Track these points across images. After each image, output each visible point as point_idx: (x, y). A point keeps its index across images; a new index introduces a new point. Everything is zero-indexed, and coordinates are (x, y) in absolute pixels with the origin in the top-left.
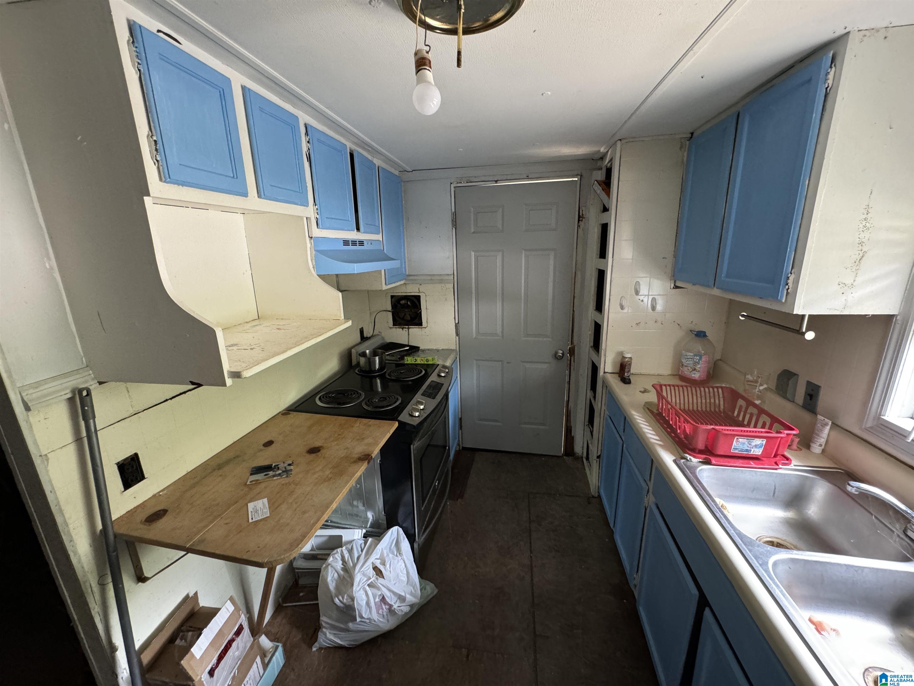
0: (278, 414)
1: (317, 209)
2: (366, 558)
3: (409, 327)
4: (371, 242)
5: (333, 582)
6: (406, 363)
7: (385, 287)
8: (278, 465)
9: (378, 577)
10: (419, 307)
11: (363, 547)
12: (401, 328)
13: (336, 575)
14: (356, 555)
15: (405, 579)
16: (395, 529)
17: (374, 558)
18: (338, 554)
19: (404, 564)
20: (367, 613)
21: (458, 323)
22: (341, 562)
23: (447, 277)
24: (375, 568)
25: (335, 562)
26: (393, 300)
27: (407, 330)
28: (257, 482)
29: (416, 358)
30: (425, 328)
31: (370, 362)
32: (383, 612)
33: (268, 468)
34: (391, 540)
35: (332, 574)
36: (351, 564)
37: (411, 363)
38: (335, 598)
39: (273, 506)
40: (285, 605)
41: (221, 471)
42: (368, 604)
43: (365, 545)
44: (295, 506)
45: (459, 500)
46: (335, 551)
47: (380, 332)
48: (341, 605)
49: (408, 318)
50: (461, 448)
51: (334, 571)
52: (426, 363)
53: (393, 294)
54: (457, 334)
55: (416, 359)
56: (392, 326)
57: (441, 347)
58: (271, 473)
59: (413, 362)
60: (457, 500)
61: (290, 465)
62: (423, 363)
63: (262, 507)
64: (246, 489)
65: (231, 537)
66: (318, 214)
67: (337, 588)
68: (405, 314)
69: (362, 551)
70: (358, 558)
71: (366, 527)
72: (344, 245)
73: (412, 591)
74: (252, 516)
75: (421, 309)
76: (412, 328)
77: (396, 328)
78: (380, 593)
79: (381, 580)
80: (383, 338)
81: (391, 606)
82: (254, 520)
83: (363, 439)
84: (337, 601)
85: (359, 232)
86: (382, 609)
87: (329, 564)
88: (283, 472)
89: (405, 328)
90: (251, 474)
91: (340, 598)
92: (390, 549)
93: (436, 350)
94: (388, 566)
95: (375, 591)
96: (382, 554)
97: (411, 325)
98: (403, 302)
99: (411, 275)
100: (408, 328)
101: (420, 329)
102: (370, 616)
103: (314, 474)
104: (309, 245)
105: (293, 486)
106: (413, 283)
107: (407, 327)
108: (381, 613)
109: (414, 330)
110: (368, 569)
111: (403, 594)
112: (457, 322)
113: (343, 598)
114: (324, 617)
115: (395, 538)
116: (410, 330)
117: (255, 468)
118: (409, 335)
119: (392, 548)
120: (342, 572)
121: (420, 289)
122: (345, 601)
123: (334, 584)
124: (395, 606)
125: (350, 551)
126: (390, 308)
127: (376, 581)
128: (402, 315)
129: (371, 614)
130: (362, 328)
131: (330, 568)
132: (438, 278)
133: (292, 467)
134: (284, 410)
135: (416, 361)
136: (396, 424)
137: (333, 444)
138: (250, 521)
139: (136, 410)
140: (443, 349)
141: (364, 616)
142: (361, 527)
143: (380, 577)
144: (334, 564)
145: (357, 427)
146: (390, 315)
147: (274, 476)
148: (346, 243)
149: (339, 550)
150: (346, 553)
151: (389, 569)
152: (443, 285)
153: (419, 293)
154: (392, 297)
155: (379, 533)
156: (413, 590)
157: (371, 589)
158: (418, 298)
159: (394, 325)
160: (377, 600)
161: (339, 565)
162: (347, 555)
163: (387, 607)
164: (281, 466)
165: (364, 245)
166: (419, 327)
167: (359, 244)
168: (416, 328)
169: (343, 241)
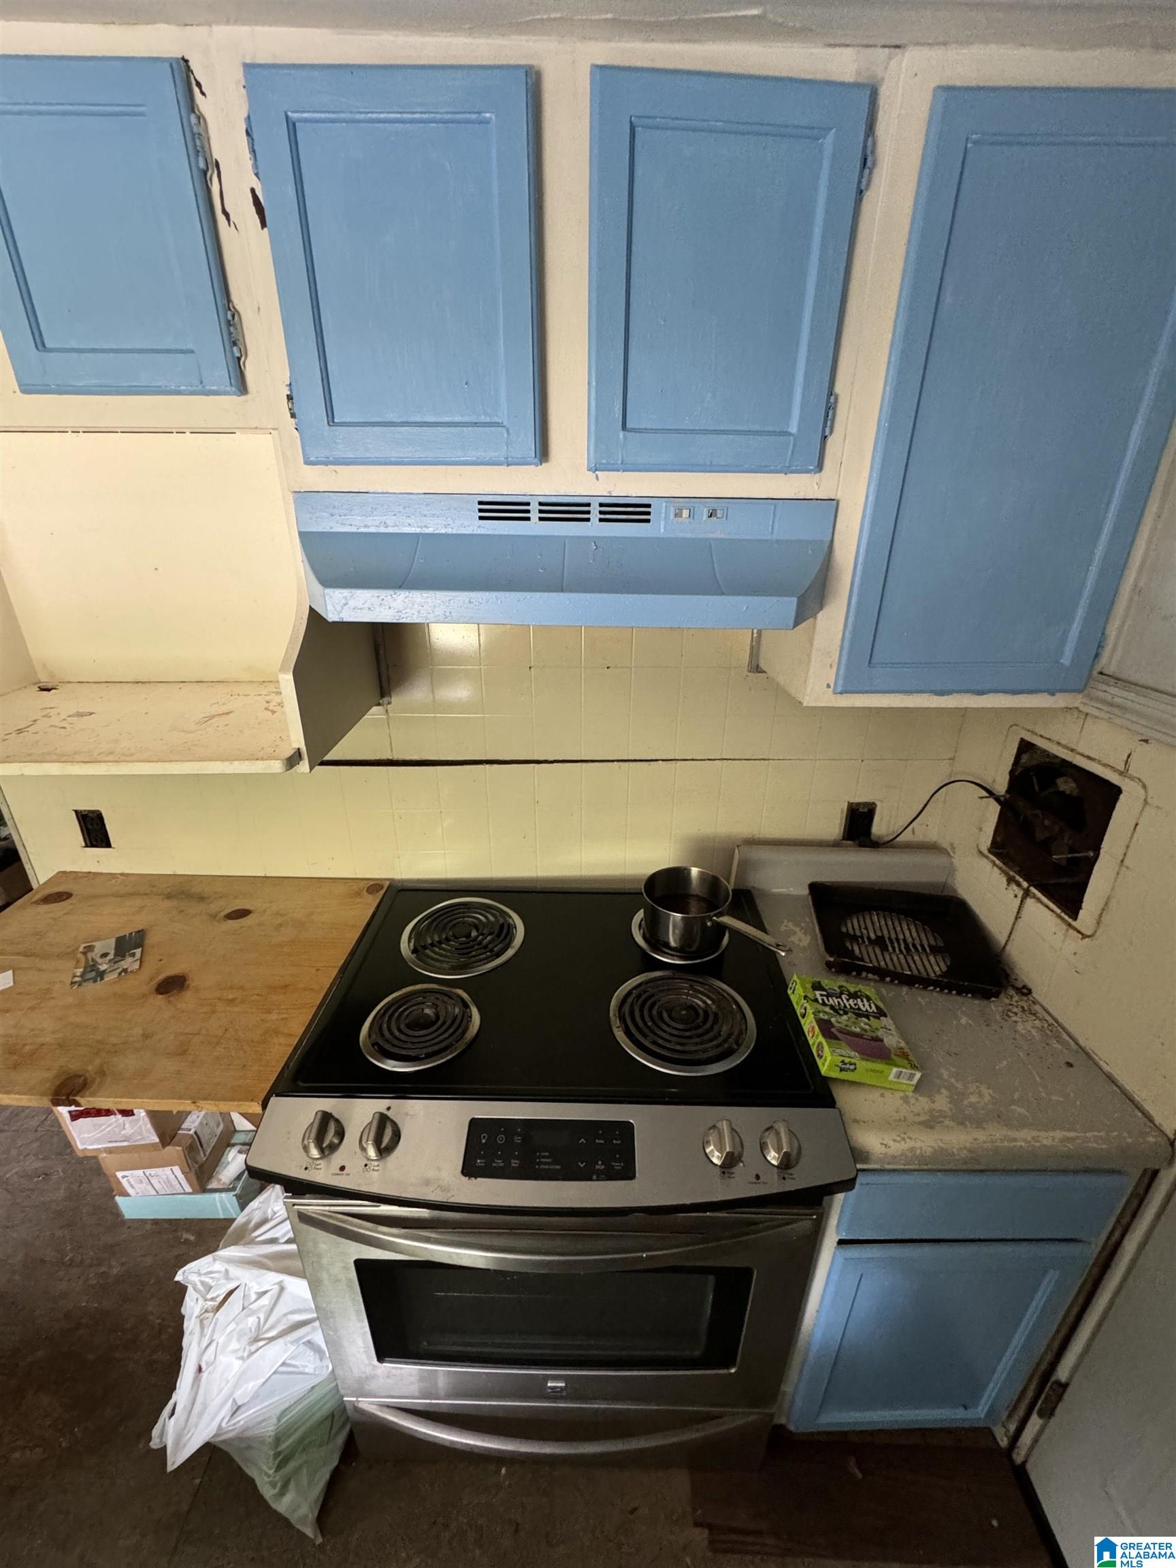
3: (1033, 889)
10: (1095, 834)
12: (1006, 874)
26: (1022, 758)
27: (1020, 893)
30: (1083, 936)
53: (1029, 738)
56: (985, 850)
75: (1097, 850)
76: (1039, 900)
77: (994, 864)
80: (951, 870)
89: (1019, 885)
97: (1036, 887)
100: (1027, 893)
101: (1064, 927)
106: (1110, 722)
107: (1025, 884)
109: (1043, 915)
116: (1030, 902)
118: (1019, 915)
121: (1133, 761)
126: (1001, 787)
130: (868, 807)
146: (993, 811)
153: (1121, 774)
154: (1025, 747)
158: (1110, 795)
159: (991, 850)
165: (648, 521)
166: (1063, 914)
167: (602, 516)
168: (1053, 911)
169: (480, 503)
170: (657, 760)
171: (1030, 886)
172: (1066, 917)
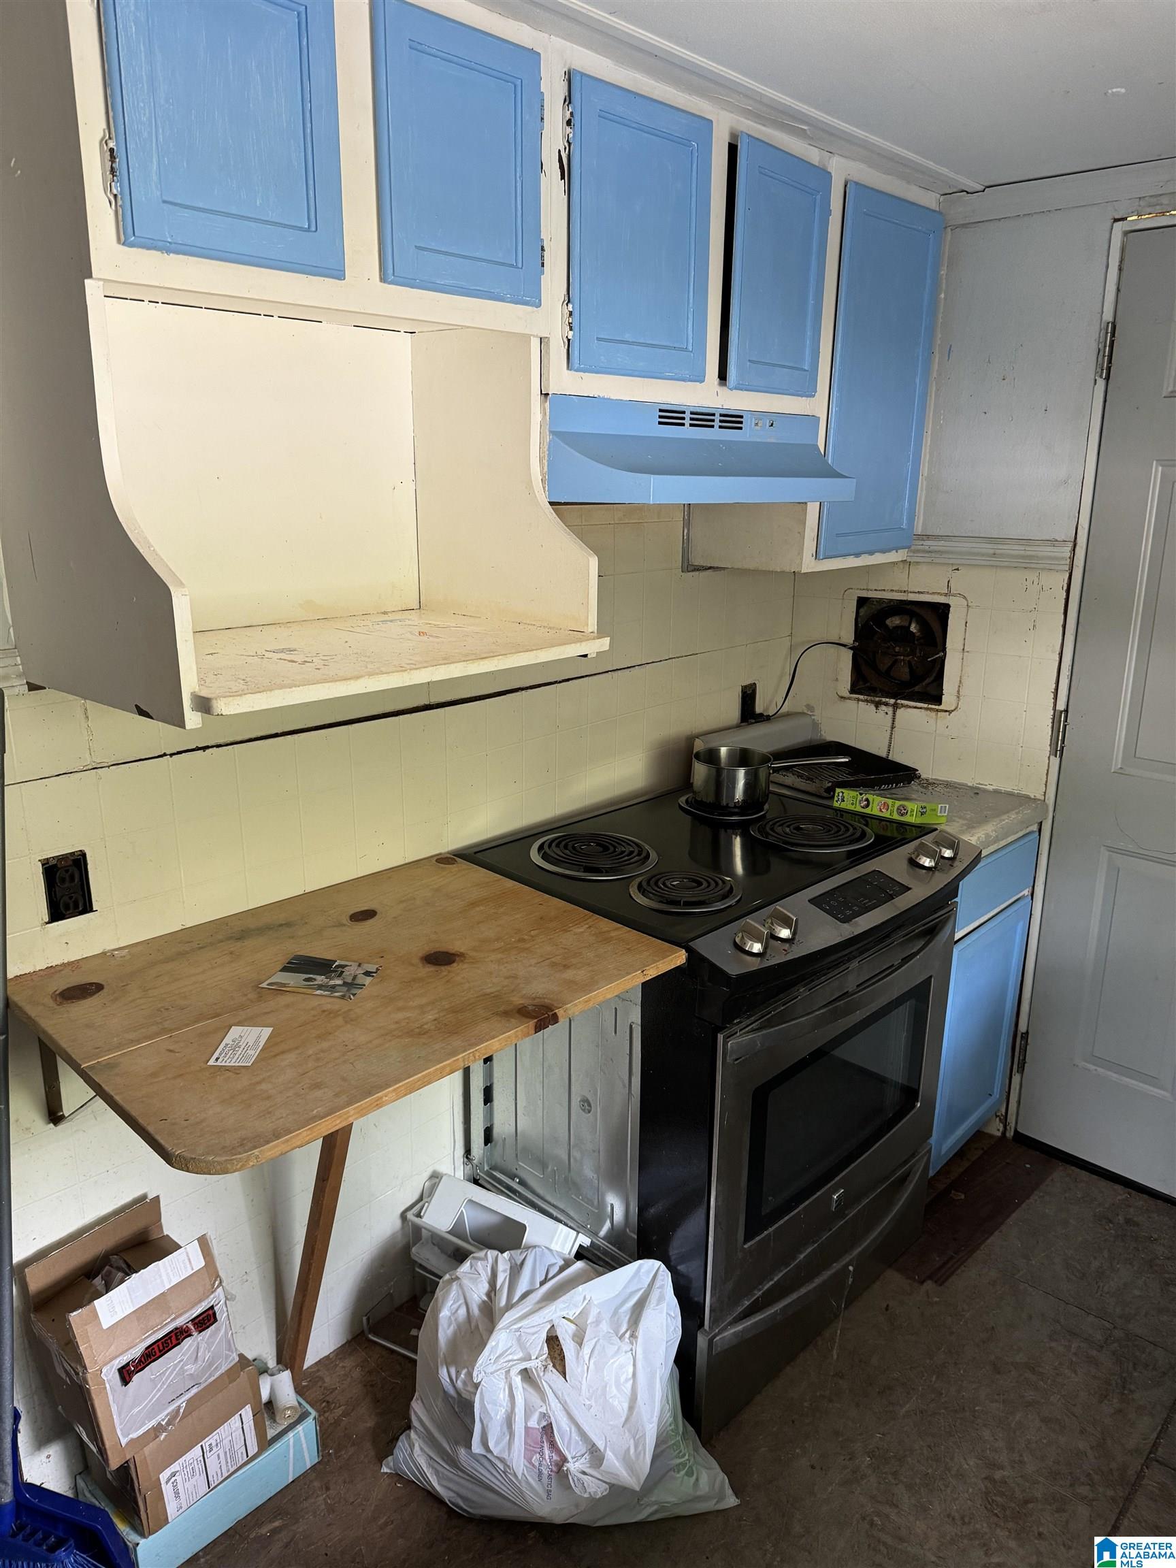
0: (432, 857)
1: (571, 314)
2: (540, 1305)
3: (899, 701)
4: (773, 419)
5: (449, 1326)
6: (836, 804)
7: (809, 564)
8: (343, 966)
9: (550, 1367)
10: (939, 640)
11: (550, 1275)
12: (872, 702)
13: (462, 1312)
14: (522, 1286)
15: (622, 1406)
16: (651, 1266)
17: (560, 1313)
18: (484, 1263)
19: (631, 1370)
20: (501, 1445)
21: (1066, 711)
22: (485, 1287)
23: (1047, 551)
24: (553, 1341)
25: (471, 1279)
26: (862, 611)
27: (890, 710)
28: (280, 989)
29: (870, 797)
30: (950, 712)
31: (720, 781)
32: (540, 1465)
33: (323, 966)
34: (629, 1291)
35: (455, 1306)
36: (503, 1303)
37: (852, 808)
38: (442, 1365)
39: (270, 1051)
40: (371, 1337)
41: (239, 944)
42: (509, 1421)
43: (562, 1269)
44: (311, 1064)
45: (929, 1285)
46: (481, 1254)
47: (809, 707)
48: (452, 1391)
49: (904, 673)
50: (1010, 1134)
51: (462, 1301)
52: (896, 816)
53: (864, 594)
54: (1058, 748)
55: (867, 800)
56: (847, 694)
57: (991, 782)
58: (320, 979)
59: (859, 809)
60: (922, 1282)
61: (368, 974)
62: (886, 814)
63: (251, 1044)
64: (252, 996)
65: (161, 1079)
66: (571, 329)
67: (454, 1343)
68: (896, 662)
69: (542, 1283)
70: (525, 1295)
71: (593, 1233)
72: (660, 423)
73: (628, 1449)
74: (220, 1054)
75: (944, 650)
76: (908, 706)
77: (858, 700)
78: (543, 1410)
79: (553, 1376)
80: (815, 726)
81: (564, 1460)
82: (218, 1063)
83: (566, 967)
84: (443, 1373)
85: (725, 385)
86: (542, 1454)
87: (457, 1278)
88: (345, 984)
89: (886, 704)
90: (285, 969)
91: (453, 1371)
92: (616, 1312)
93: (972, 788)
94: (586, 1350)
95: (535, 1398)
96: (584, 1313)
97: (904, 698)
98: (894, 622)
99: (928, 537)
100: (895, 707)
101: (933, 714)
102: (505, 1456)
103: (400, 1009)
104: (537, 416)
105: (340, 1020)
106: (931, 563)
107: (892, 701)
108: (537, 1464)
109: (913, 715)
110: (536, 1333)
111: (600, 1445)
112: (1061, 706)
113: (458, 1373)
114: (419, 1402)
115: (641, 1289)
116: (900, 712)
117: (297, 957)
118: (893, 728)
119: (622, 1310)
120: (476, 1311)
121: (952, 584)
122: (459, 1384)
123: (450, 1331)
124: (573, 1466)
125: (516, 1270)
126: (849, 637)
127: (542, 1374)
128: (884, 663)
129: (510, 1449)
130: (753, 687)
131: (455, 1286)
132: (1017, 550)
133: (368, 980)
134: (448, 853)
135: (867, 806)
136: (679, 958)
137: (494, 956)
138: (211, 1062)
139: (99, 759)
140: (996, 792)
141: (491, 1445)
142: (578, 1228)
143: (554, 1366)
144: (466, 1282)
145: (575, 934)
146: (847, 657)
147: (320, 987)
148: (671, 416)
149: (491, 1254)
150: (505, 1271)
151: (587, 1358)
152: (1032, 576)
153: (946, 595)
154: (862, 602)
155: (613, 1258)
156: (632, 1451)
157: (525, 1386)
158: (942, 611)
159: (852, 691)
160: (533, 1423)
161: (478, 1293)
162: (502, 1277)
163: (555, 1458)
164: (349, 972)
165: (741, 428)
166: (930, 706)
167: (721, 424)
168: (921, 708)
169: (661, 411)
170: (634, 666)
171: (897, 700)
172: (933, 707)
